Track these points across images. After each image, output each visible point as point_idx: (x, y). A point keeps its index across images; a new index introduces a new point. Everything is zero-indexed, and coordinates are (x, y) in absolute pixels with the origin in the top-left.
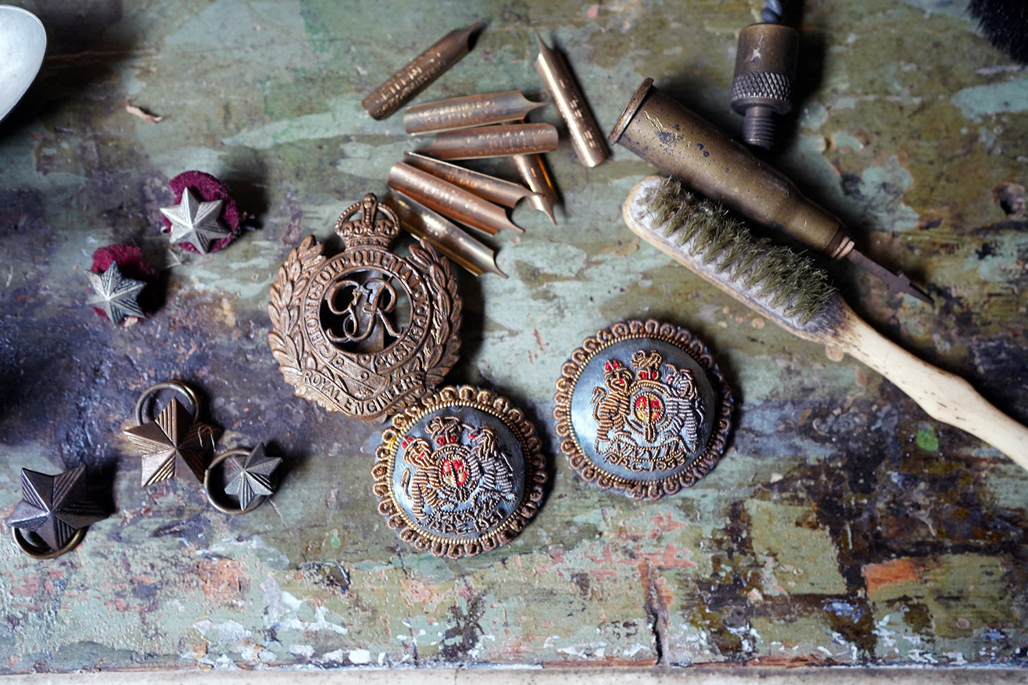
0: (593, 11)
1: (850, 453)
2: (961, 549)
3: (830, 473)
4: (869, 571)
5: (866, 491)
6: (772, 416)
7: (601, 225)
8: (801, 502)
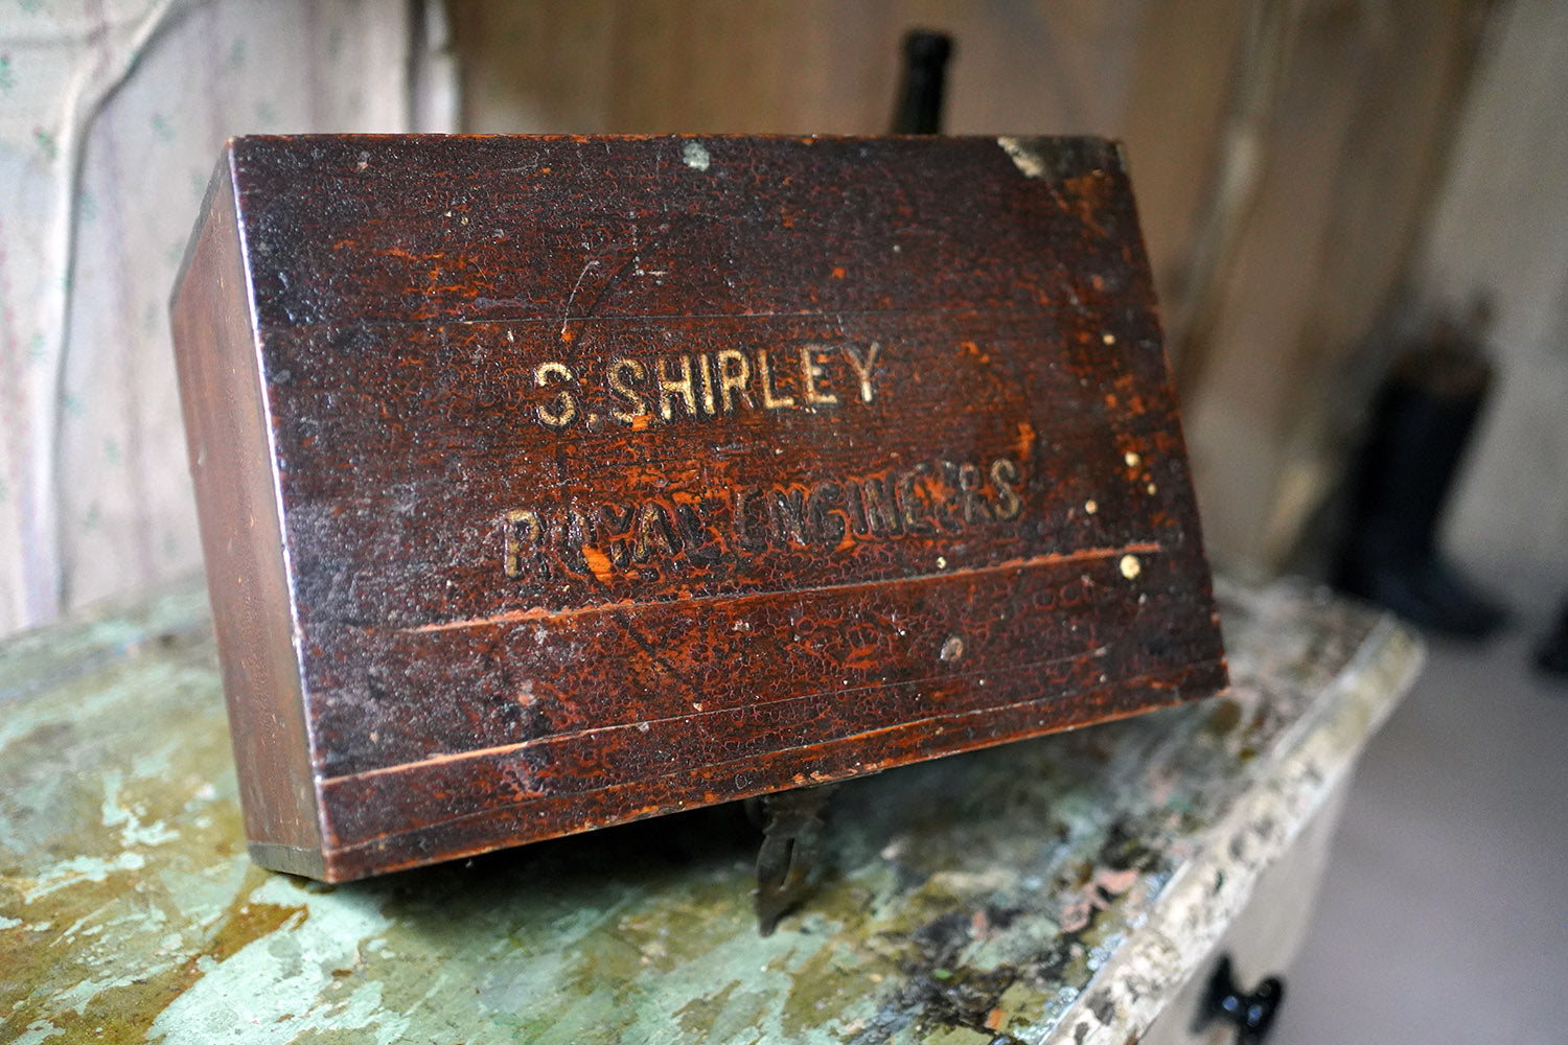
0: (645, 960)
1: (927, 1000)
2: (1002, 991)
3: (931, 1010)
4: (988, 1024)
5: (950, 1005)
6: (888, 1013)
7: (745, 1013)
8: (937, 1027)
